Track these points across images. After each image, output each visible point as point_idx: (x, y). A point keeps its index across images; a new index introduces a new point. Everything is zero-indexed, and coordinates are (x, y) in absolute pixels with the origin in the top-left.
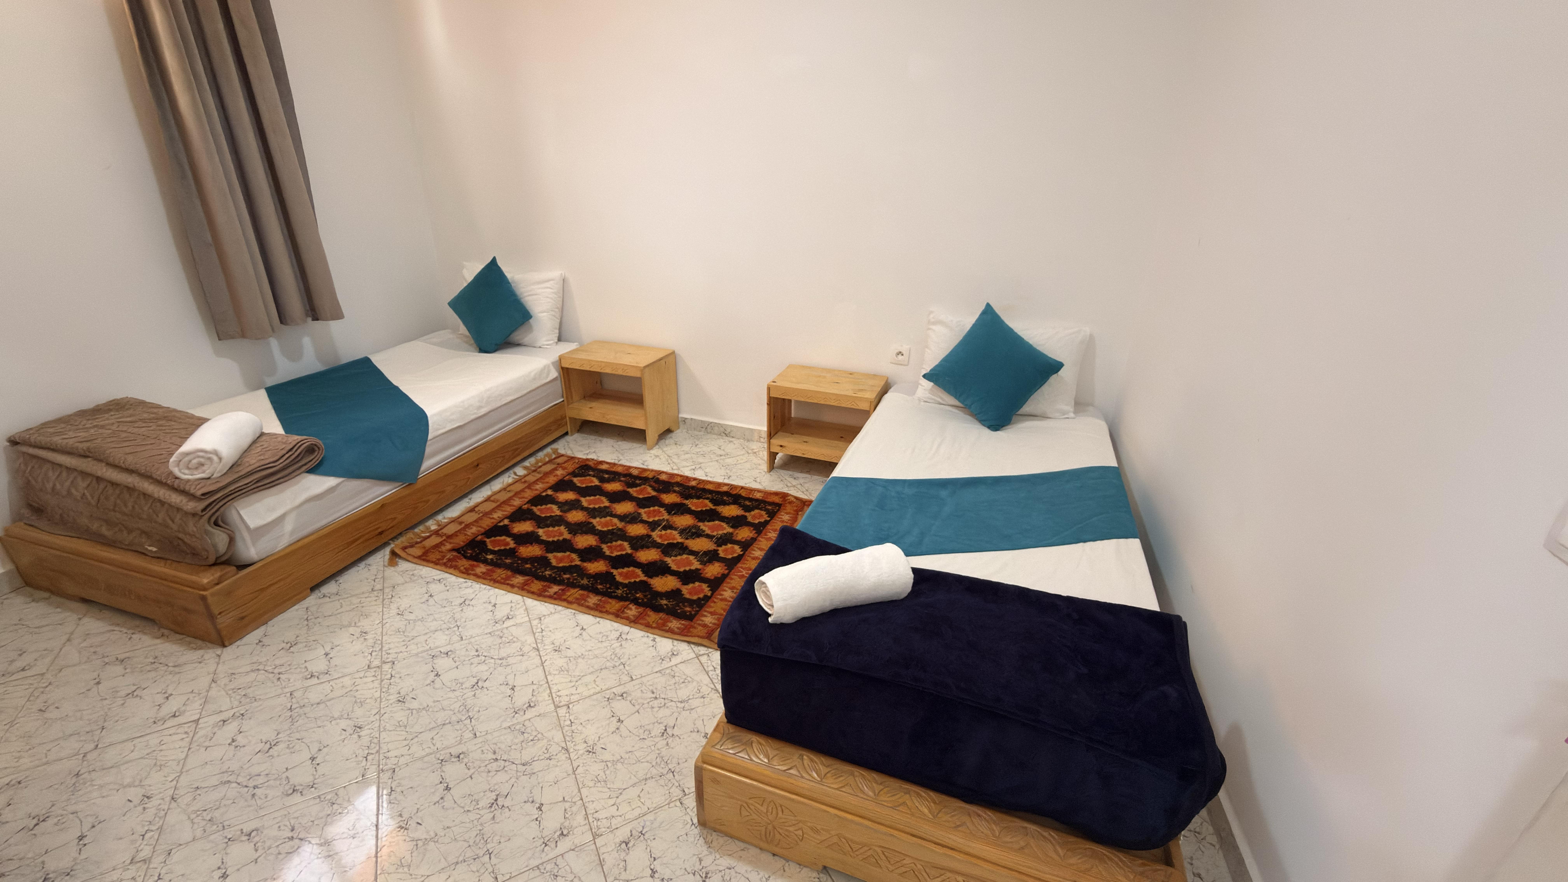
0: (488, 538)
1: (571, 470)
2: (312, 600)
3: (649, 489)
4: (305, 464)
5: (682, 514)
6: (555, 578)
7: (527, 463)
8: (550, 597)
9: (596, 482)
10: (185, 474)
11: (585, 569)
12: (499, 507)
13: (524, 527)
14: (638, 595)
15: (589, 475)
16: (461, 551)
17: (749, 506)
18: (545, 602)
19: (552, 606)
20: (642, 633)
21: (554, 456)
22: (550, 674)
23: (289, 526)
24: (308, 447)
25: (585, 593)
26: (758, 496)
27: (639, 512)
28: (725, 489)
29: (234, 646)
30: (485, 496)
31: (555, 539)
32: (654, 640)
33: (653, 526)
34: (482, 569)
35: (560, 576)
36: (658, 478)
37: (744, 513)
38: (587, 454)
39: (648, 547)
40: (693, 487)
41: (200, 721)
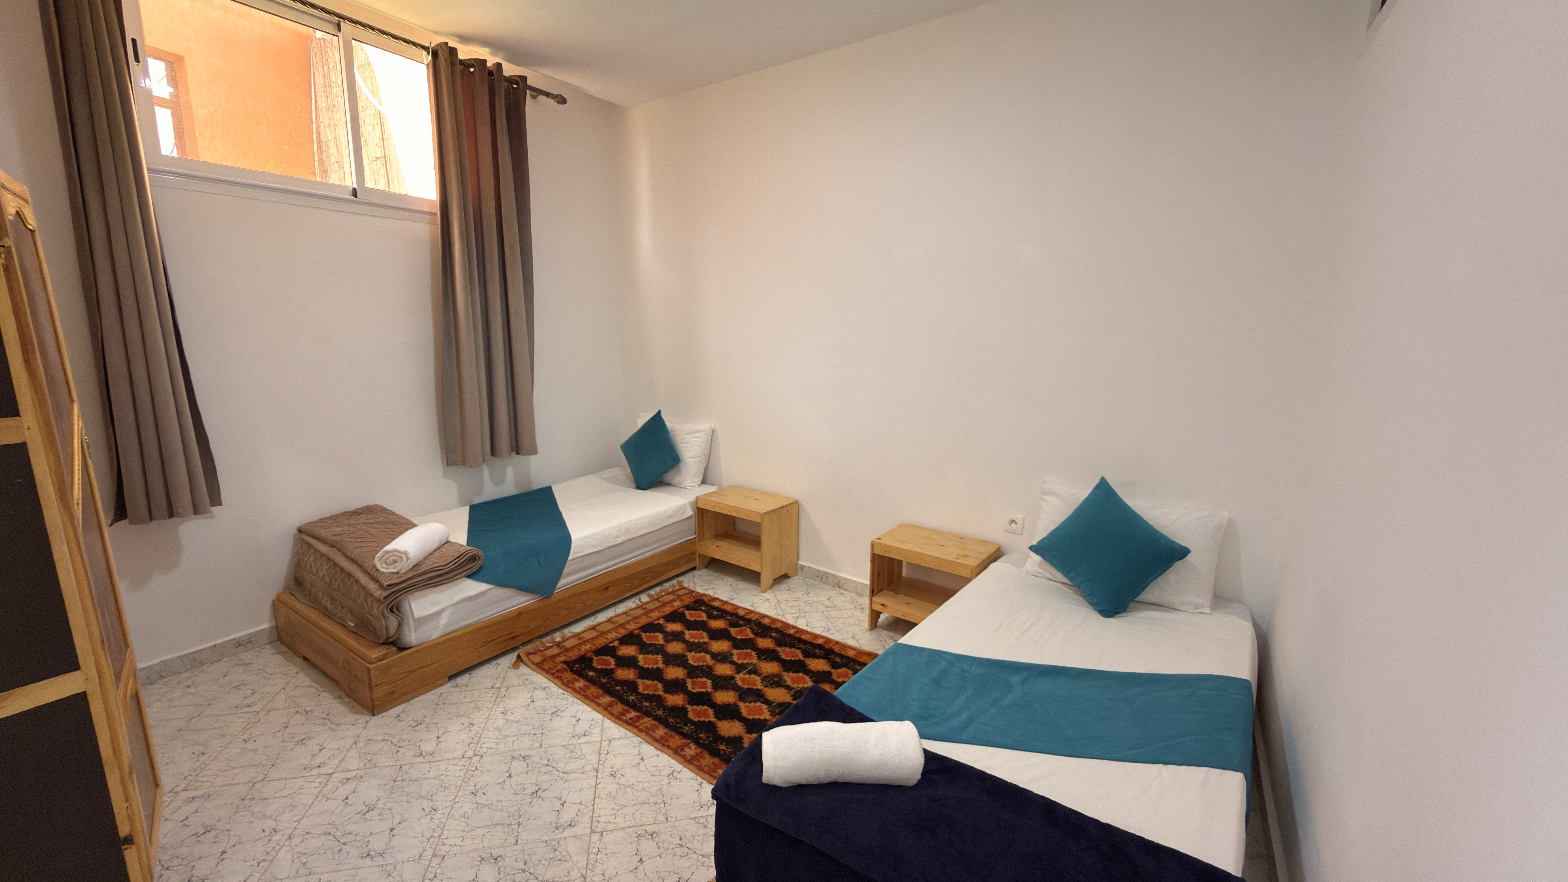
0: (596, 656)
1: (686, 603)
2: (446, 688)
3: (749, 631)
4: (466, 570)
5: (771, 660)
6: (636, 704)
7: (652, 592)
8: (626, 722)
9: (704, 617)
10: (383, 568)
11: (665, 700)
12: (614, 629)
13: (629, 651)
14: (701, 735)
15: (701, 610)
16: (569, 665)
17: (837, 663)
18: (620, 726)
19: (624, 730)
20: (693, 775)
21: (677, 588)
22: (599, 797)
23: (444, 620)
24: (472, 556)
25: (656, 723)
26: (851, 653)
27: (732, 652)
28: (820, 641)
29: (379, 716)
30: (608, 617)
31: (650, 667)
32: (700, 785)
33: (740, 668)
34: (580, 684)
35: (641, 703)
36: (760, 621)
37: (830, 670)
38: (706, 589)
39: (727, 689)
40: (790, 636)
41: (333, 776)
